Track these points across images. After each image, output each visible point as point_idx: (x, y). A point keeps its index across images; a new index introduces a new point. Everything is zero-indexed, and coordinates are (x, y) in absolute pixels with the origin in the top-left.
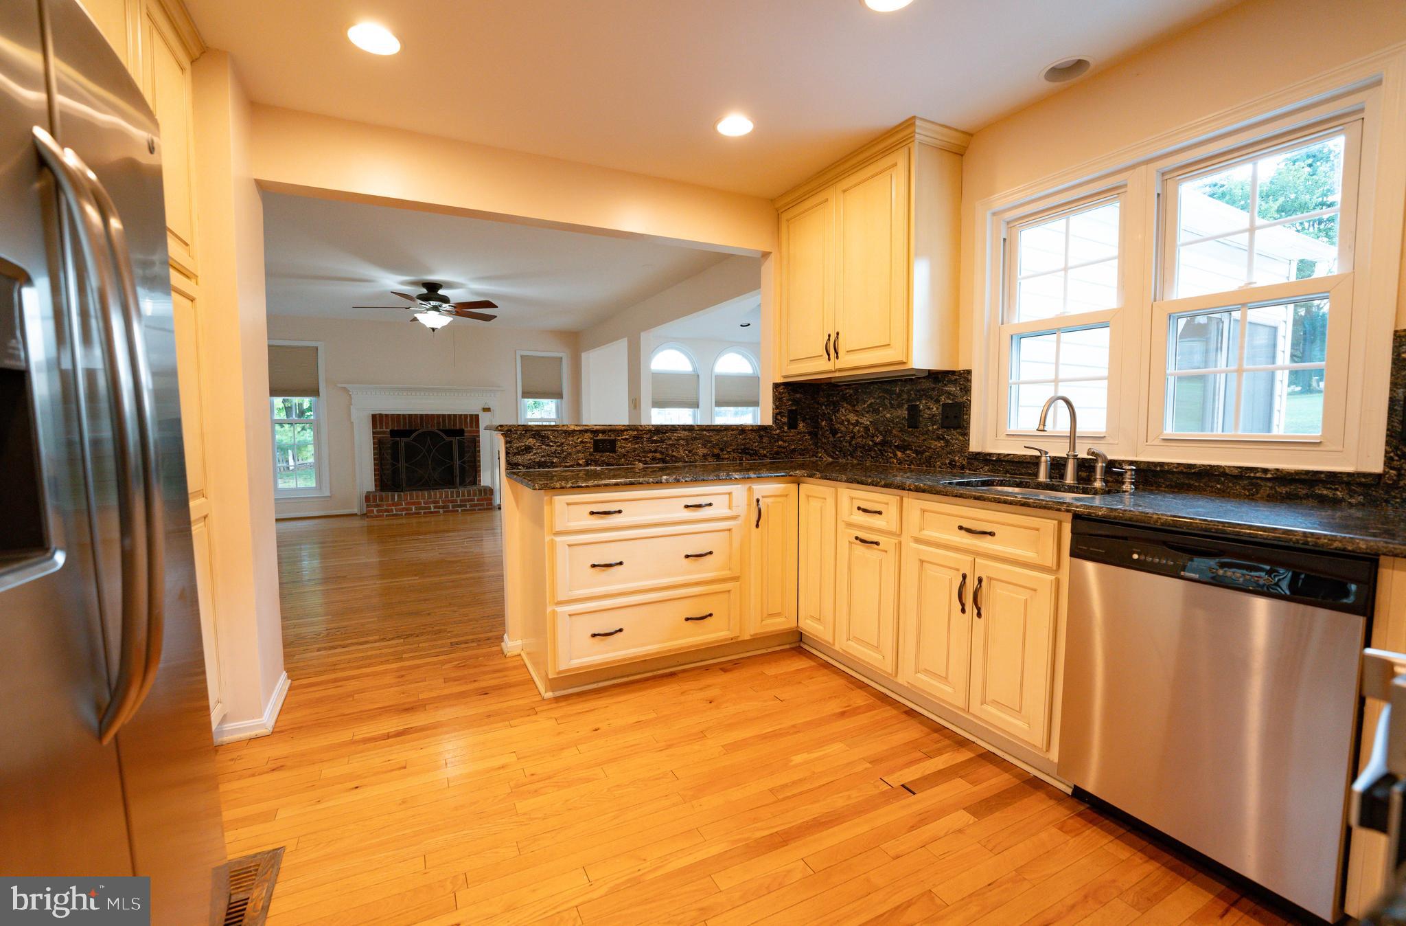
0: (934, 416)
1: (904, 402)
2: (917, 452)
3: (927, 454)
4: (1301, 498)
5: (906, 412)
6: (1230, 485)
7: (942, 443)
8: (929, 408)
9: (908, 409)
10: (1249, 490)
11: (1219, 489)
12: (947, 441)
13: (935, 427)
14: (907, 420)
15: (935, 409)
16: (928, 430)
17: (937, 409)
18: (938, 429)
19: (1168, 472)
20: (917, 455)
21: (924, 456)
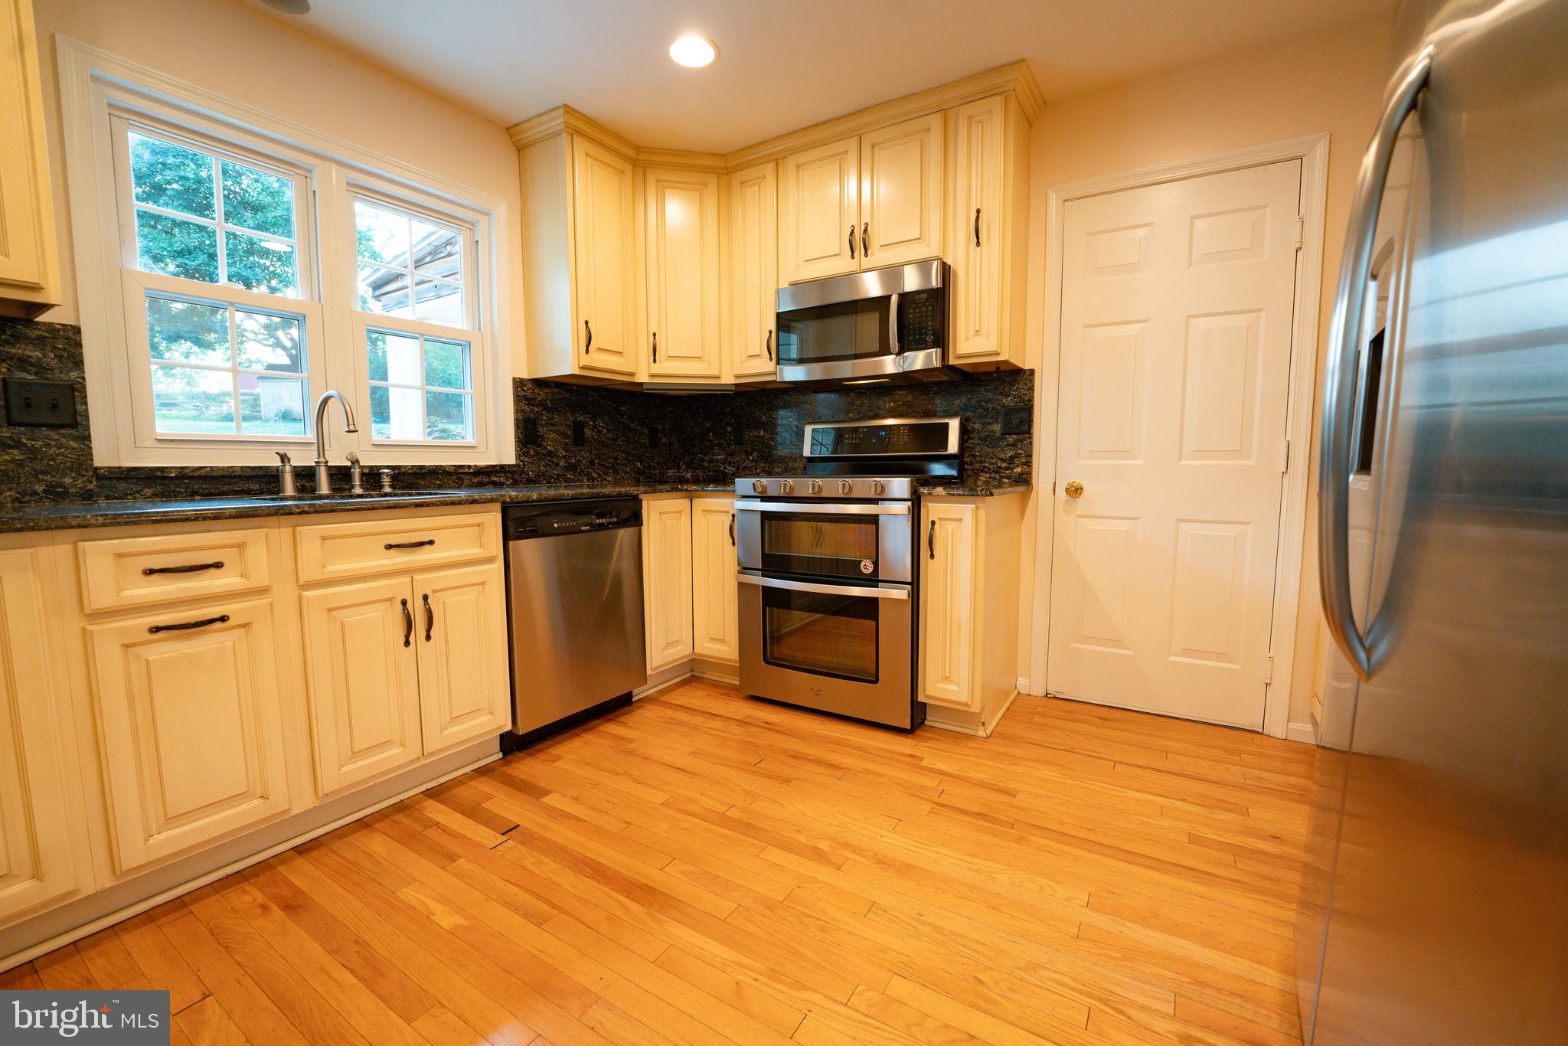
4: (485, 485)
6: (446, 480)
10: (457, 483)
11: (439, 485)
19: (405, 474)
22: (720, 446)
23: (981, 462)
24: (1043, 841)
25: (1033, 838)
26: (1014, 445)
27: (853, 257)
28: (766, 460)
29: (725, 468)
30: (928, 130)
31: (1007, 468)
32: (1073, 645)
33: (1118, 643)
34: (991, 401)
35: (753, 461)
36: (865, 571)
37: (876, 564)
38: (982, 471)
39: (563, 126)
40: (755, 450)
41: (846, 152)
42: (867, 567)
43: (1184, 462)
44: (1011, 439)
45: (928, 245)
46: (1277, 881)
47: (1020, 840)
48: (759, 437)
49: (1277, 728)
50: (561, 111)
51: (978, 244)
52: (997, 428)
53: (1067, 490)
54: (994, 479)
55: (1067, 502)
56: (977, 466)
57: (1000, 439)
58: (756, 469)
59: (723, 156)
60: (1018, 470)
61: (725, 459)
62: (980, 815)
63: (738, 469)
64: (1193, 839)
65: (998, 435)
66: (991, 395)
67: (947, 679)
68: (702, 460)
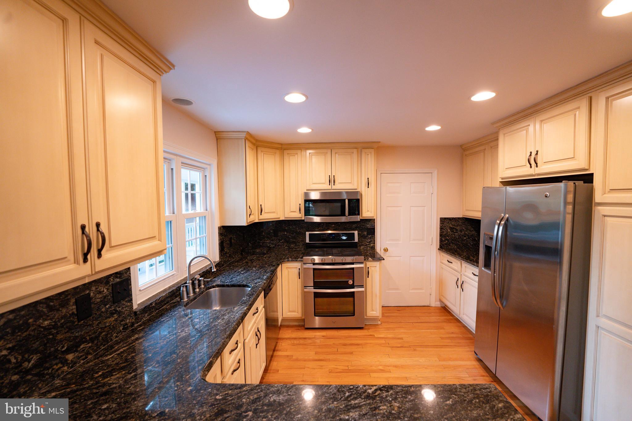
0: (105, 297)
1: (69, 297)
2: (92, 340)
3: (104, 333)
5: (75, 307)
7: (116, 316)
8: (100, 292)
9: (76, 303)
12: (119, 313)
13: (107, 307)
14: (77, 315)
15: (105, 291)
16: (102, 312)
17: (108, 289)
18: (110, 307)
20: (93, 342)
21: (101, 338)
22: (267, 237)
23: (361, 243)
24: (419, 349)
25: (417, 349)
26: (370, 238)
27: (330, 185)
28: (288, 242)
29: (270, 245)
30: (353, 153)
31: (369, 245)
32: (387, 291)
33: (397, 289)
34: (363, 225)
35: (282, 243)
36: (350, 284)
37: (353, 281)
38: (362, 245)
39: (244, 137)
40: (282, 239)
41: (327, 153)
42: (351, 282)
43: (411, 242)
44: (370, 236)
45: (353, 185)
46: (460, 343)
47: (415, 350)
48: (285, 235)
49: (433, 304)
50: (245, 133)
51: (368, 187)
52: (366, 233)
53: (384, 249)
54: (365, 247)
55: (384, 253)
56: (360, 244)
57: (367, 236)
58: (284, 245)
59: (282, 144)
60: (372, 245)
61: (270, 242)
62: (402, 347)
63: (276, 245)
64: (442, 338)
65: (366, 235)
66: (363, 224)
67: (373, 310)
68: (259, 242)
